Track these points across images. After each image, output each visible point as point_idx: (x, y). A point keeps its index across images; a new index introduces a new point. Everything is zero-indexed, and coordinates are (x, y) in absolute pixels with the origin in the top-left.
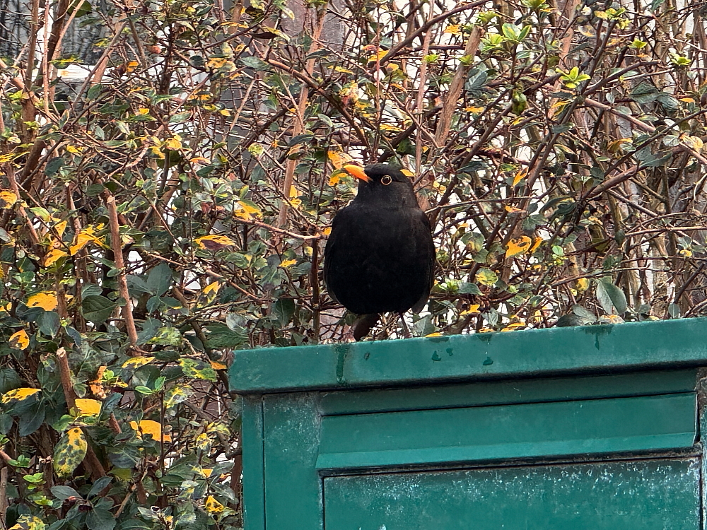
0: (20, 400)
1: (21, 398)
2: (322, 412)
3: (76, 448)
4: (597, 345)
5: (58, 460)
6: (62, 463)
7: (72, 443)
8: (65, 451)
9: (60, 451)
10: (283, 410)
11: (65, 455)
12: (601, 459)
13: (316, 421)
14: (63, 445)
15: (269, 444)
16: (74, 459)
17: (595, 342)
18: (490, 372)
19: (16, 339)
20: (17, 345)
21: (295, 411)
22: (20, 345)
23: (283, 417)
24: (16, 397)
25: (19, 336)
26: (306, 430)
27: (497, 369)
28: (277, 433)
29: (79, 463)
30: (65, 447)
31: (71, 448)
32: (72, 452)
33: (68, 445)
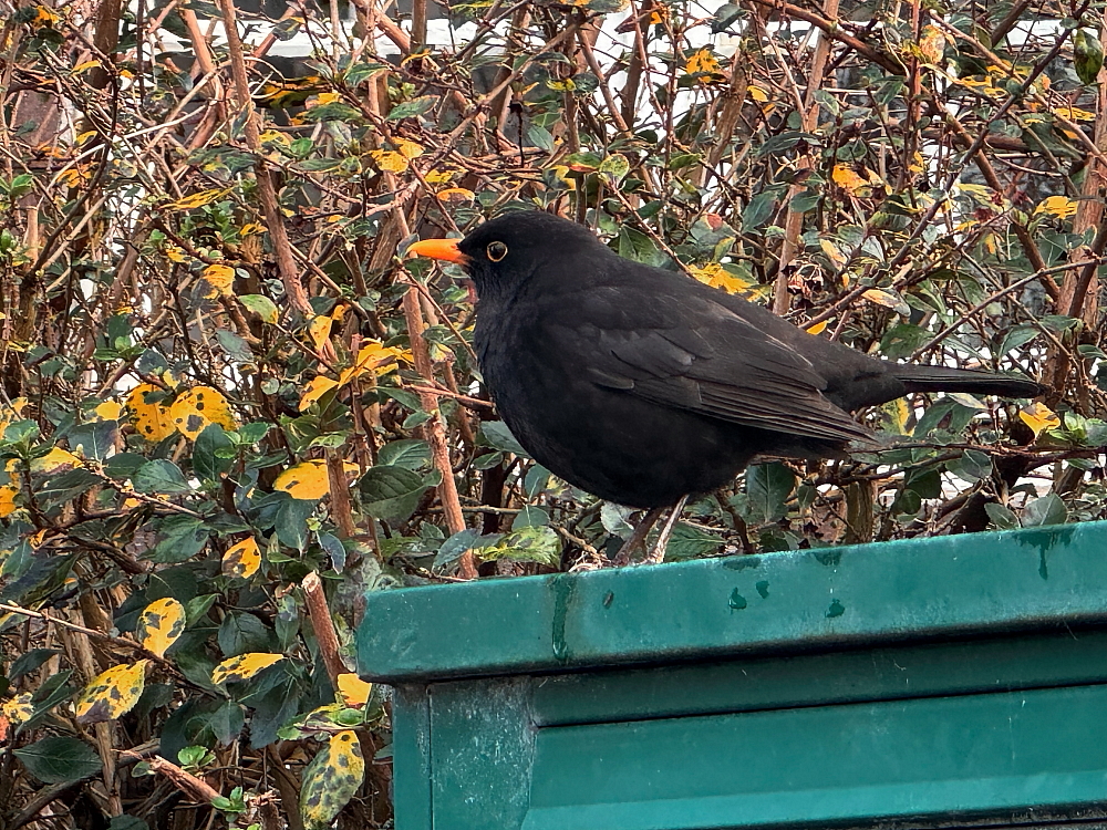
0: (244, 677)
1: (245, 673)
2: (537, 719)
3: (342, 772)
4: (1044, 571)
5: (308, 797)
6: (315, 802)
7: (333, 762)
8: (321, 778)
9: (312, 778)
10: (465, 715)
11: (320, 786)
12: (1064, 818)
13: (526, 737)
14: (319, 767)
15: (440, 787)
16: (335, 795)
17: (1038, 567)
18: (839, 631)
19: (236, 557)
20: (236, 568)
21: (488, 719)
22: (242, 568)
23: (465, 729)
24: (237, 672)
25: (242, 550)
26: (508, 757)
27: (851, 624)
28: (455, 763)
29: (345, 802)
30: (322, 770)
31: (332, 770)
32: (334, 779)
33: (327, 766)
